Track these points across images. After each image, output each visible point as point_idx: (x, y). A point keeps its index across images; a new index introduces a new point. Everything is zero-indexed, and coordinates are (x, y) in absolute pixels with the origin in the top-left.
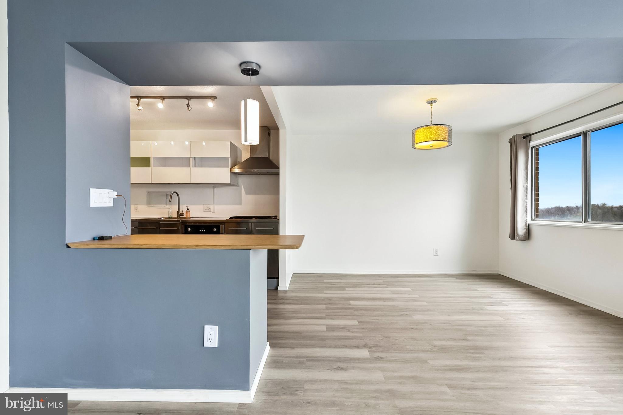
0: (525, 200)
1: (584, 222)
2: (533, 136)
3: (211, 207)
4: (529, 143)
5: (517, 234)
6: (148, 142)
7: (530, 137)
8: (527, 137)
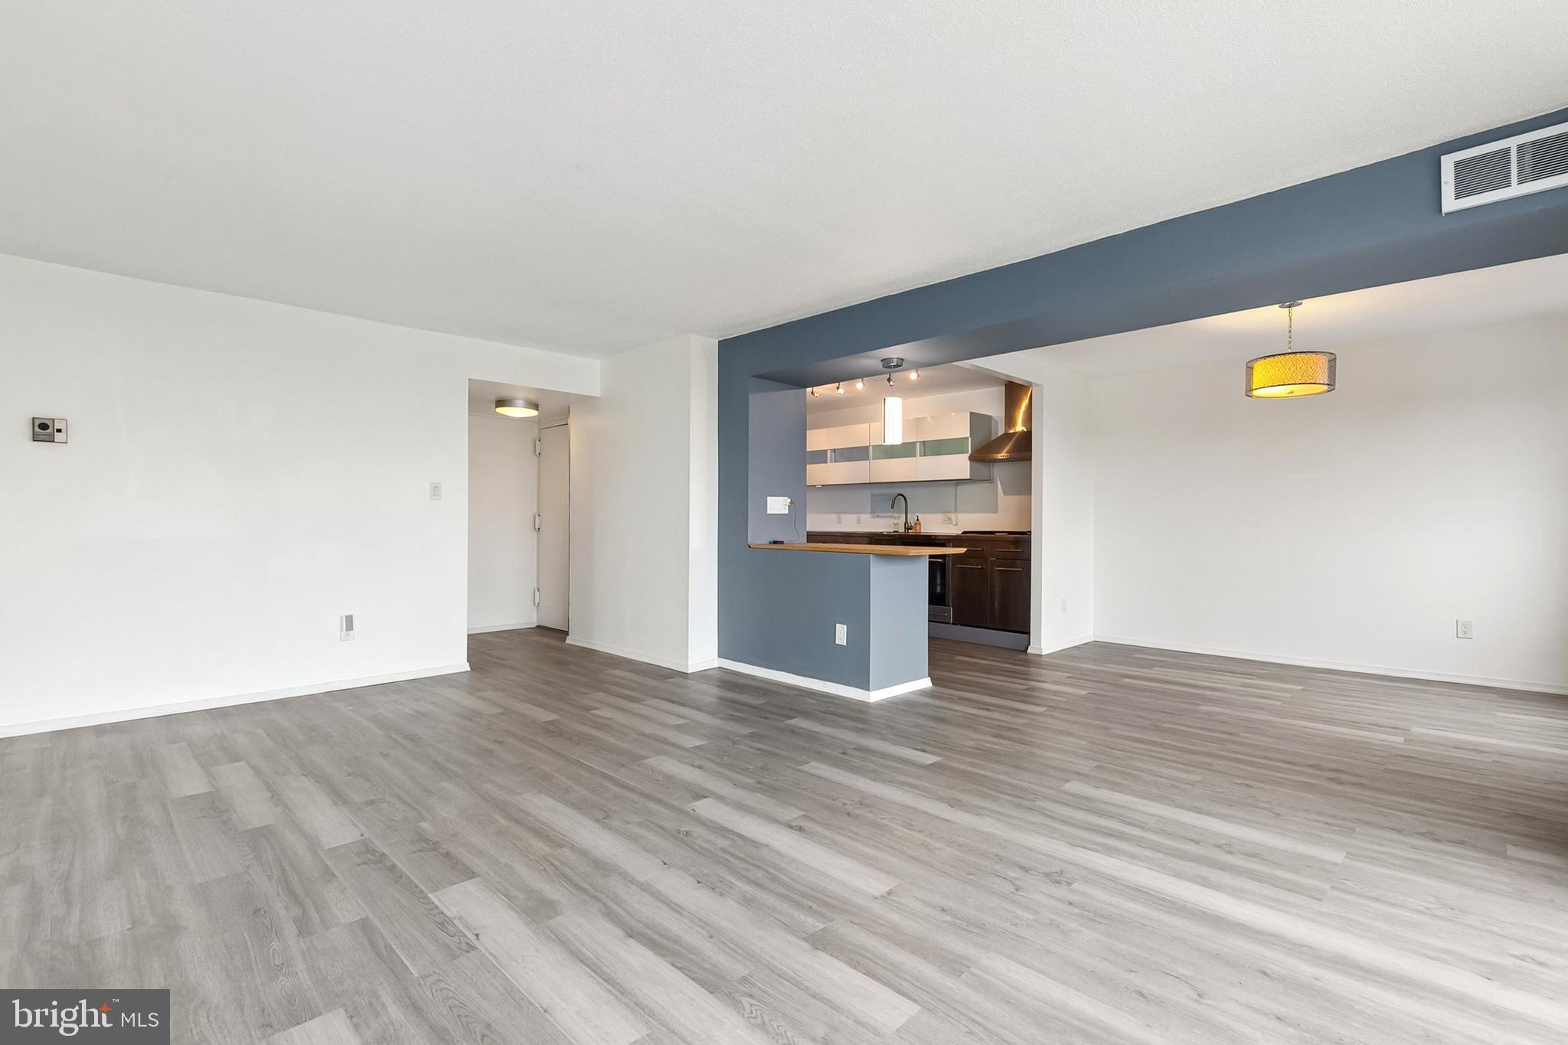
3: (953, 516)
6: (865, 425)
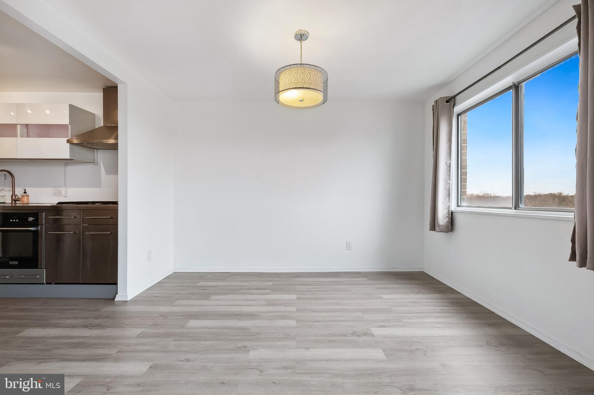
0: (447, 181)
1: (515, 209)
2: (457, 97)
4: (453, 107)
5: (438, 224)
7: (455, 100)
8: (451, 101)
